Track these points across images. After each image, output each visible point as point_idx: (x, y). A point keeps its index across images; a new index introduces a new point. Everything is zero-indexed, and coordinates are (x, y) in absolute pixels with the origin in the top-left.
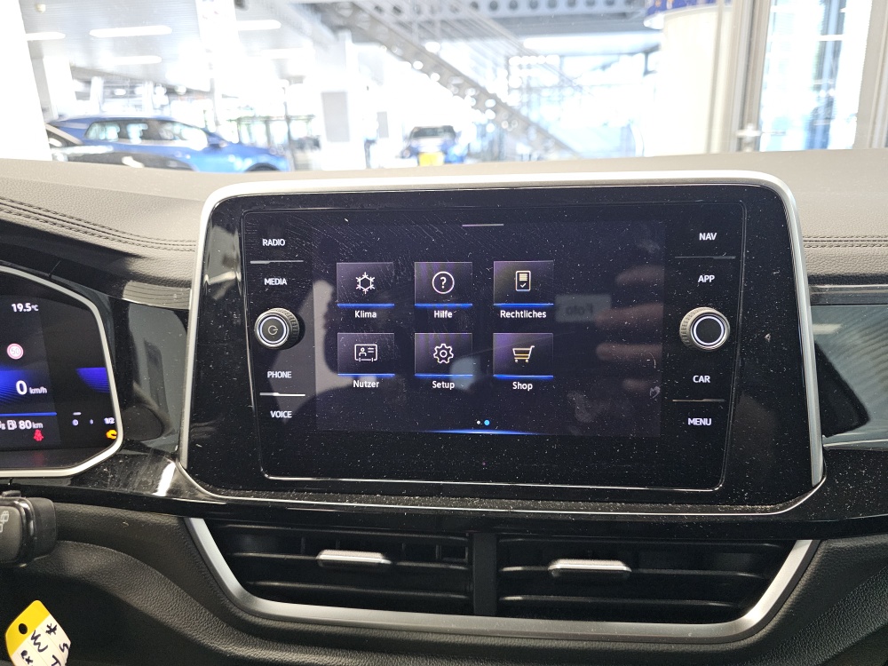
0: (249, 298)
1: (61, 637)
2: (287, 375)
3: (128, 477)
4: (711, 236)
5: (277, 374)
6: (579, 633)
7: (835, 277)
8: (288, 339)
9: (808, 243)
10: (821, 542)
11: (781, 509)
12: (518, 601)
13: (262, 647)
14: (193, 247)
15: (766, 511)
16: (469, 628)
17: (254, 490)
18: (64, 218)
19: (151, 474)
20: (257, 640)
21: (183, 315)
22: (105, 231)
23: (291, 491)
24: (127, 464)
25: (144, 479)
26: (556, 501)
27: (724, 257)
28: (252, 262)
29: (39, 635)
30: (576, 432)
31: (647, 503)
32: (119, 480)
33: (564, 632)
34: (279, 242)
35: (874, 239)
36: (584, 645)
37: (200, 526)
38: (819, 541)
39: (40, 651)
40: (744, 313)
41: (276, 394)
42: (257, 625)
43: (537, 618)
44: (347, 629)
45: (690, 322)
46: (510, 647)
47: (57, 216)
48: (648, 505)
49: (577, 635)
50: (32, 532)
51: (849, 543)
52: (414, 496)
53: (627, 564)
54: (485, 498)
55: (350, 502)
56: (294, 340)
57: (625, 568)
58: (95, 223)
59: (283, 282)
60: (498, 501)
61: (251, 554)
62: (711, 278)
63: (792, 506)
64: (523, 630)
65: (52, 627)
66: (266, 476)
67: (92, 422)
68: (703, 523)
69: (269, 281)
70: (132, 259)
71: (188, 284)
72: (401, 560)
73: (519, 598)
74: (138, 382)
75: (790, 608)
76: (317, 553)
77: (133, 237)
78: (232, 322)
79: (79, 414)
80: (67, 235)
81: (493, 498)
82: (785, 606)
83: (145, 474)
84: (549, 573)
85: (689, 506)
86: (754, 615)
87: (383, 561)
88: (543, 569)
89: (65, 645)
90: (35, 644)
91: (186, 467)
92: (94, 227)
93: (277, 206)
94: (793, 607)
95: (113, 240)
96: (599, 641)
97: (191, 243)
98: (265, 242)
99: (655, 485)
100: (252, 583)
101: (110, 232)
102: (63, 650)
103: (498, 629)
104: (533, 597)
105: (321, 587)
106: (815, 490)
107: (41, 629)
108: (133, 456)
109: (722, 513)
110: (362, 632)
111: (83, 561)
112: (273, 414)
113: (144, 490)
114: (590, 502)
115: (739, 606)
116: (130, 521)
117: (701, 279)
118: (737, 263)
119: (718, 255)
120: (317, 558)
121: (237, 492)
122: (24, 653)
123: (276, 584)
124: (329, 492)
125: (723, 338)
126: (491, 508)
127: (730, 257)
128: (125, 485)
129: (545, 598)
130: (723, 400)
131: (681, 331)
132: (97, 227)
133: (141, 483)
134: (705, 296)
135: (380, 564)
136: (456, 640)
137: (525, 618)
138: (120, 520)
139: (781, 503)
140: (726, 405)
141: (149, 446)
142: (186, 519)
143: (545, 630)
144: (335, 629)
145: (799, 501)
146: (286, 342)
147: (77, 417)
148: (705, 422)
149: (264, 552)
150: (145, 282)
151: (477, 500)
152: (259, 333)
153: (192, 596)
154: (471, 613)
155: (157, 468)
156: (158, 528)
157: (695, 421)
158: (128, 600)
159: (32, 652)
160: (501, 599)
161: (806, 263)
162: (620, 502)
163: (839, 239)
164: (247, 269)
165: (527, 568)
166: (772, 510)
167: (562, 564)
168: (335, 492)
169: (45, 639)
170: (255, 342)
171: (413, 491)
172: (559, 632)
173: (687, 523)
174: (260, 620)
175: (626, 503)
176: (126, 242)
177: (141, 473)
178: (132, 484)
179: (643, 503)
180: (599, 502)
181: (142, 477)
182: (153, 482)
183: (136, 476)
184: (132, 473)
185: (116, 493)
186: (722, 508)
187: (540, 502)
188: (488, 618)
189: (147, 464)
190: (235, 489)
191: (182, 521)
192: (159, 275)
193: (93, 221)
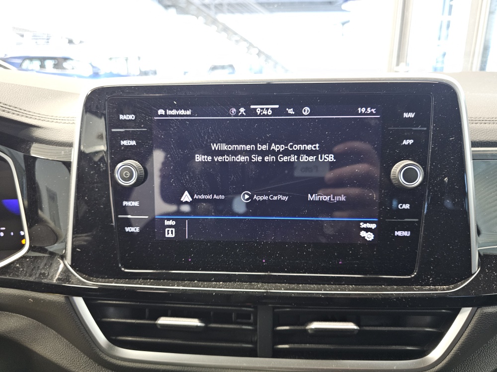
0: (111, 154)
2: (136, 204)
3: (33, 270)
4: (412, 115)
5: (129, 204)
6: (325, 368)
7: (485, 142)
8: (137, 180)
9: (471, 121)
10: (477, 309)
11: (453, 288)
12: (286, 348)
14: (74, 121)
15: (444, 290)
16: (255, 365)
17: (115, 279)
19: (47, 268)
21: (68, 165)
22: (16, 110)
23: (139, 279)
24: (31, 262)
25: (43, 271)
26: (311, 284)
27: (419, 128)
28: (113, 130)
30: (324, 241)
31: (369, 285)
32: (26, 272)
33: (316, 367)
34: (131, 117)
37: (80, 302)
38: (476, 308)
40: (431, 164)
41: (129, 216)
42: (117, 365)
43: (298, 359)
45: (398, 170)
48: (369, 287)
51: (495, 309)
52: (219, 282)
53: (357, 324)
54: (265, 283)
55: (178, 286)
56: (141, 181)
57: (356, 327)
58: (11, 105)
59: (133, 143)
60: (274, 285)
61: (113, 320)
62: (411, 142)
63: (460, 286)
64: (290, 367)
66: (123, 269)
67: (12, 234)
68: (405, 298)
69: (124, 143)
70: (35, 129)
71: (70, 145)
72: (211, 323)
73: (286, 346)
74: (41, 209)
75: (458, 350)
76: (156, 319)
77: (36, 115)
78: (100, 169)
79: (4, 229)
81: (270, 283)
82: (454, 349)
83: (43, 268)
84: (306, 331)
85: (395, 287)
86: (436, 354)
87: (199, 324)
88: (302, 328)
91: (70, 264)
92: (9, 107)
93: (129, 93)
94: (461, 349)
95: (22, 116)
97: (73, 119)
98: (122, 117)
99: (374, 274)
100: (114, 338)
101: (20, 111)
103: (273, 366)
104: (296, 346)
105: (159, 340)
106: (473, 277)
108: (36, 257)
109: (416, 291)
111: (5, 323)
112: (128, 229)
113: (42, 279)
114: (332, 284)
115: (425, 349)
116: (34, 298)
117: (405, 142)
118: (427, 132)
119: (416, 127)
120: (156, 322)
121: (104, 280)
123: (130, 339)
124: (164, 280)
125: (420, 179)
126: (269, 289)
127: (423, 129)
128: (30, 276)
129: (303, 346)
130: (417, 220)
131: (391, 175)
132: (11, 108)
133: (41, 274)
134: (407, 153)
135: (197, 327)
137: (291, 358)
138: (27, 298)
139: (452, 284)
140: (419, 222)
142: (70, 297)
143: (304, 367)
145: (464, 283)
146: (135, 182)
147: (2, 231)
148: (405, 234)
149: (122, 318)
150: (44, 143)
151: (260, 285)
152: (117, 176)
153: (75, 346)
154: (256, 356)
155: (51, 264)
156: (51, 303)
157: (399, 233)
158: (34, 349)
160: (275, 347)
162: (352, 285)
163: (485, 119)
164: (110, 135)
165: (292, 328)
166: (448, 289)
167: (315, 325)
168: (168, 280)
170: (115, 183)
171: (218, 278)
173: (395, 298)
174: (120, 362)
175: (355, 285)
176: (31, 118)
177: (41, 268)
178: (36, 274)
179: (366, 285)
180: (338, 284)
181: (41, 270)
182: (48, 273)
183: (38, 270)
184: (35, 267)
185: (24, 281)
186: (416, 288)
187: (301, 285)
188: (267, 359)
189: (45, 261)
190: (102, 278)
191: (67, 299)
192: (52, 139)
193: (9, 104)
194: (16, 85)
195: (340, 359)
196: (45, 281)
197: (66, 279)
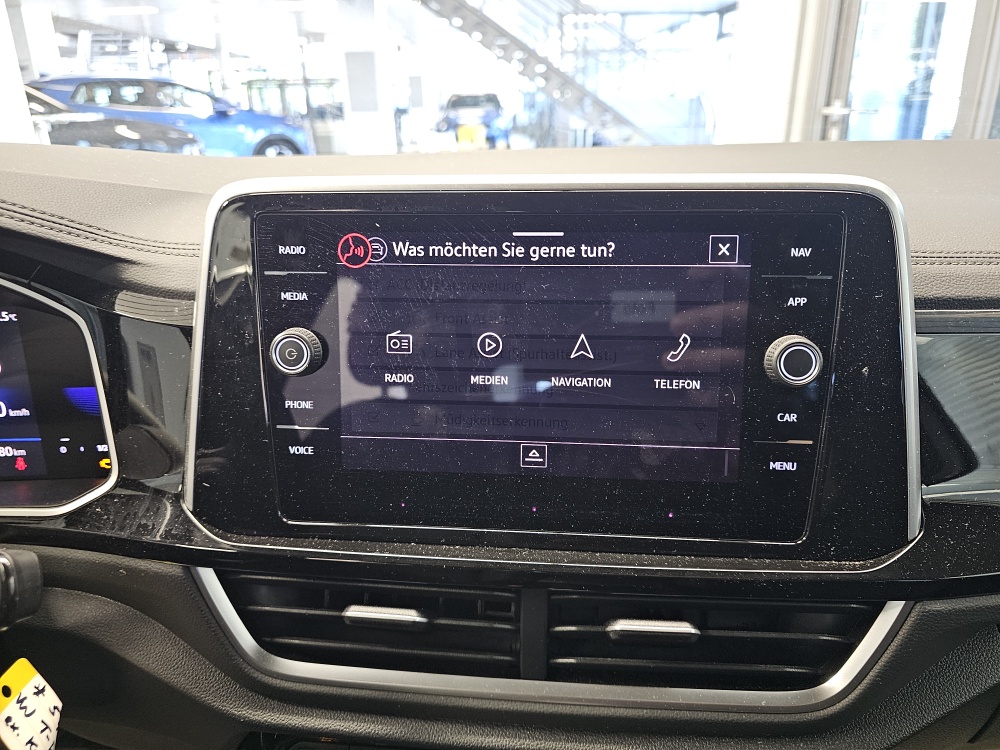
0: (263, 315)
1: (51, 698)
2: (308, 405)
3: (125, 518)
4: (805, 252)
5: (296, 404)
6: (639, 700)
7: (944, 300)
8: (309, 364)
9: (916, 259)
10: (915, 604)
11: (872, 566)
12: (571, 664)
13: (280, 711)
14: (196, 252)
15: (855, 568)
16: (516, 693)
17: (270, 536)
18: (43, 216)
19: (150, 517)
20: (275, 703)
21: (188, 332)
22: (92, 232)
23: (314, 538)
24: (122, 504)
25: (143, 522)
26: (616, 552)
27: (818, 277)
28: (266, 273)
29: (25, 698)
30: (640, 476)
31: (720, 557)
32: (114, 522)
33: (622, 699)
35: (991, 255)
36: (645, 713)
37: (209, 577)
38: (913, 602)
39: (28, 716)
40: (839, 343)
41: (297, 427)
42: (275, 687)
43: (592, 683)
44: (377, 693)
45: (777, 353)
46: (561, 714)
47: (35, 214)
48: (721, 560)
49: (636, 702)
50: (12, 591)
51: (947, 606)
52: (453, 545)
53: (696, 626)
54: (535, 549)
55: (381, 551)
56: (315, 366)
57: (693, 631)
58: (81, 221)
60: (550, 553)
61: (267, 608)
62: (803, 301)
63: (884, 562)
64: (576, 696)
65: (40, 688)
66: (285, 520)
67: (82, 449)
68: (783, 581)
69: (287, 296)
70: (125, 266)
71: (191, 296)
72: (439, 617)
73: (572, 661)
75: (877, 676)
76: (343, 608)
77: (125, 239)
78: (243, 342)
79: (67, 440)
80: (47, 236)
81: (544, 549)
82: (871, 673)
83: (144, 516)
84: (606, 634)
85: (767, 561)
86: (836, 683)
87: (418, 619)
88: (599, 629)
89: (55, 708)
90: (21, 708)
91: (191, 509)
92: (78, 226)
93: (295, 206)
94: (882, 674)
95: (103, 241)
96: (661, 709)
97: (194, 247)
99: (729, 537)
100: (269, 639)
101: (98, 232)
102: (53, 714)
103: (548, 695)
104: (589, 660)
105: (348, 646)
106: (911, 545)
107: (28, 691)
108: (130, 496)
109: (805, 570)
110: (394, 696)
111: (75, 611)
112: (293, 450)
113: (143, 535)
114: (654, 554)
115: (819, 672)
116: (127, 569)
117: (791, 302)
118: (833, 284)
119: (812, 275)
120: (343, 614)
121: (251, 538)
122: (8, 720)
123: (297, 642)
124: (356, 540)
125: (814, 372)
126: (542, 561)
127: (825, 277)
128: (122, 529)
129: (601, 661)
130: (811, 442)
131: (765, 362)
132: (82, 227)
133: (140, 525)
134: (793, 322)
135: (414, 622)
136: (500, 706)
137: (579, 682)
138: (116, 568)
139: (871, 558)
140: (813, 447)
141: (148, 485)
142: (192, 568)
143: (601, 697)
144: (363, 693)
145: (893, 557)
146: (306, 368)
147: (64, 444)
148: (789, 466)
149: (281, 606)
150: (141, 292)
151: (525, 552)
152: (275, 357)
153: (200, 653)
154: (517, 676)
155: (158, 509)
156: (159, 577)
157: (777, 466)
158: (127, 657)
159: (18, 717)
160: (552, 661)
161: (914, 283)
162: (689, 556)
163: (950, 255)
164: (261, 281)
165: (582, 628)
166: (862, 567)
167: (622, 625)
168: (364, 540)
169: (32, 702)
170: (271, 368)
171: (453, 540)
172: (617, 699)
173: (765, 581)
174: (278, 681)
175: (695, 556)
176: (118, 245)
177: (140, 515)
178: (130, 527)
179: (715, 557)
180: (665, 555)
181: (140, 519)
182: (154, 525)
183: (135, 518)
184: (129, 514)
185: (111, 537)
186: (805, 564)
187: (598, 554)
188: (537, 682)
189: (146, 504)
190: (248, 535)
191: (187, 570)
192: (157, 285)
193: (78, 219)
194: (89, 182)
195: (665, 687)
196: (147, 538)
197: (185, 535)
